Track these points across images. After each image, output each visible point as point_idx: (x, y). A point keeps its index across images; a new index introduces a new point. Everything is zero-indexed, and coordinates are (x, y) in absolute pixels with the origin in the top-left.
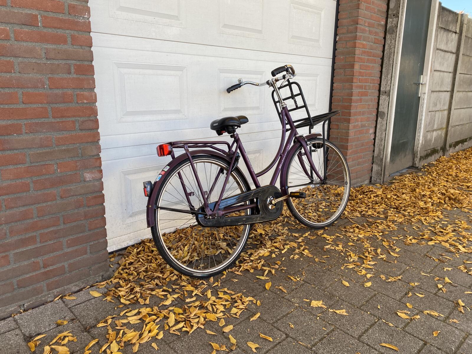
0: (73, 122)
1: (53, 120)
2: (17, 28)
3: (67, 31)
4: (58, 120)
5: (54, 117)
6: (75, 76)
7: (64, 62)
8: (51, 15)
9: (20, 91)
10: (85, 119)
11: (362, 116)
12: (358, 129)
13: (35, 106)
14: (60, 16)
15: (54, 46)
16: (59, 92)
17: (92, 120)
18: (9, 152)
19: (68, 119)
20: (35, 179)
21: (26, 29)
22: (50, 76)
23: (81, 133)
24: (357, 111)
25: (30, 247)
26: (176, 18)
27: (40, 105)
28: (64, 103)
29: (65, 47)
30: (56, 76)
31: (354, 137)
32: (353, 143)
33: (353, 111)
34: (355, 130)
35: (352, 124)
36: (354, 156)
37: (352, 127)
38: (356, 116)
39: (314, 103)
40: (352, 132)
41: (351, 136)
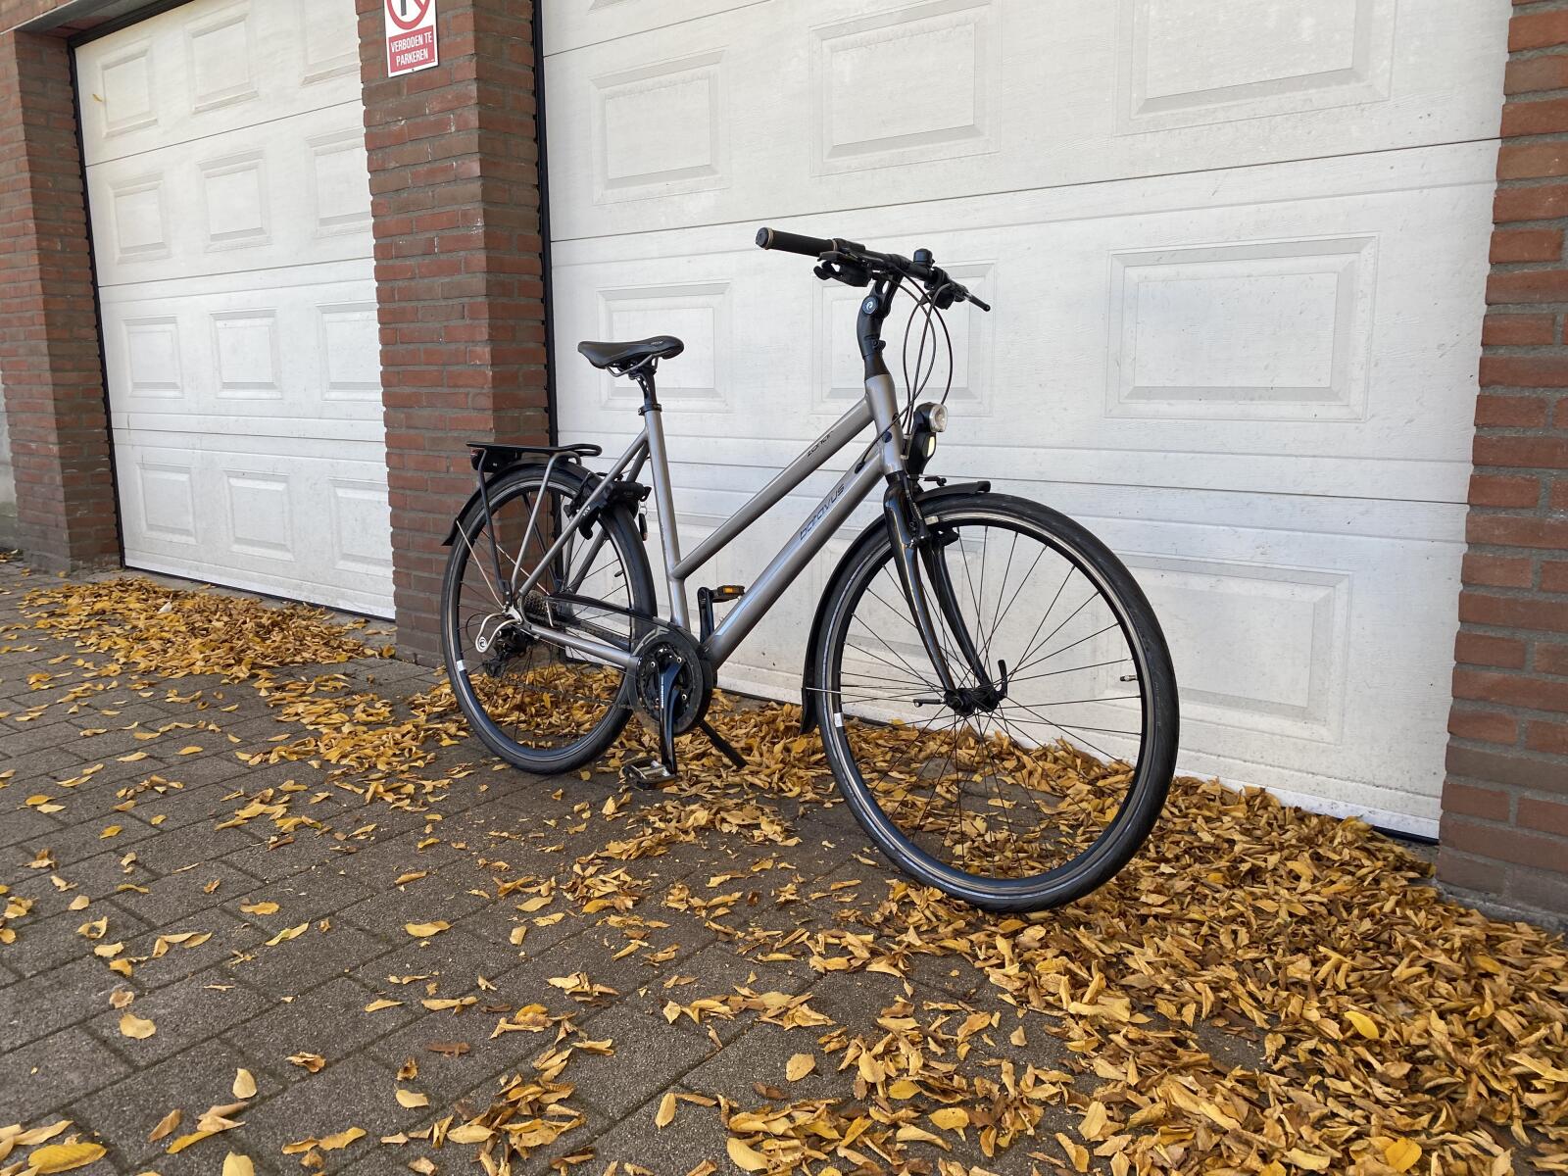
0: (467, 394)
1: (445, 390)
2: (420, 259)
3: (462, 253)
4: (453, 390)
5: (449, 386)
6: (468, 322)
7: (456, 301)
8: (447, 233)
9: (422, 347)
10: (478, 391)
13: (432, 368)
14: (455, 233)
15: (447, 280)
16: (453, 346)
17: (484, 394)
18: (412, 432)
19: (462, 390)
20: (432, 475)
21: (427, 259)
22: (445, 324)
23: (474, 414)
24: (1560, 434)
25: (426, 575)
26: (708, 169)
27: (436, 368)
28: (457, 364)
29: (457, 278)
30: (452, 323)
31: (1541, 597)
32: (1522, 635)
33: (1503, 438)
34: (1545, 558)
35: (1503, 515)
36: (1550, 717)
37: (1497, 532)
38: (1551, 471)
39: (1325, 383)
40: (1502, 565)
41: (1496, 584)
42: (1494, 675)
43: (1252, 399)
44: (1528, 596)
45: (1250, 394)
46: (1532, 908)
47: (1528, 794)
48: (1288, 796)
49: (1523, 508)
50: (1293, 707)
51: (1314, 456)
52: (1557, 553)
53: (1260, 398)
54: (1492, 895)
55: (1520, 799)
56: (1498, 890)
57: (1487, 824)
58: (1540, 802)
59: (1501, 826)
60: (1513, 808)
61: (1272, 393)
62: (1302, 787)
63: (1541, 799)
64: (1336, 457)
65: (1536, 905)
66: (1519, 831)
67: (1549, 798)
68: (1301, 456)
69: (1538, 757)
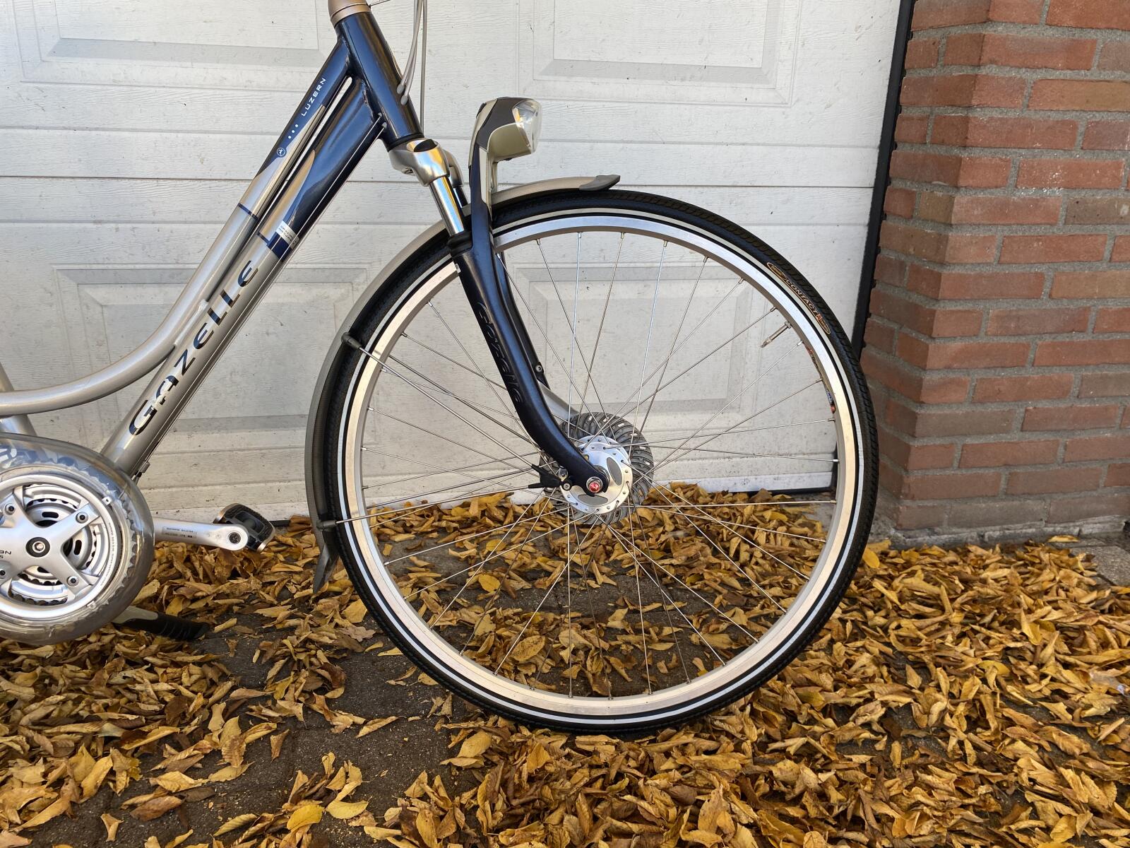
11: (1078, 154)
12: (1041, 230)
24: (1032, 115)
31: (998, 269)
32: (981, 306)
33: (991, 118)
34: (1006, 234)
35: (981, 195)
36: (991, 374)
37: (976, 212)
38: (1021, 151)
39: (756, 64)
40: (976, 243)
41: (970, 261)
42: (957, 345)
43: (683, 80)
44: (987, 270)
45: (682, 73)
46: (959, 530)
47: (969, 441)
48: (710, 484)
49: (996, 187)
50: (713, 401)
51: (744, 144)
52: (1014, 227)
53: (692, 78)
54: (937, 529)
55: (964, 446)
56: (939, 524)
57: (938, 473)
58: (977, 444)
59: (948, 472)
60: (957, 455)
61: (705, 73)
62: (719, 472)
63: (977, 442)
64: (764, 144)
65: (962, 527)
66: (959, 472)
67: (982, 440)
68: (731, 144)
69: (980, 409)
